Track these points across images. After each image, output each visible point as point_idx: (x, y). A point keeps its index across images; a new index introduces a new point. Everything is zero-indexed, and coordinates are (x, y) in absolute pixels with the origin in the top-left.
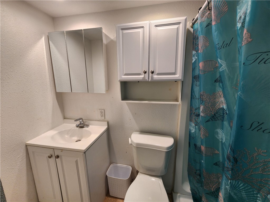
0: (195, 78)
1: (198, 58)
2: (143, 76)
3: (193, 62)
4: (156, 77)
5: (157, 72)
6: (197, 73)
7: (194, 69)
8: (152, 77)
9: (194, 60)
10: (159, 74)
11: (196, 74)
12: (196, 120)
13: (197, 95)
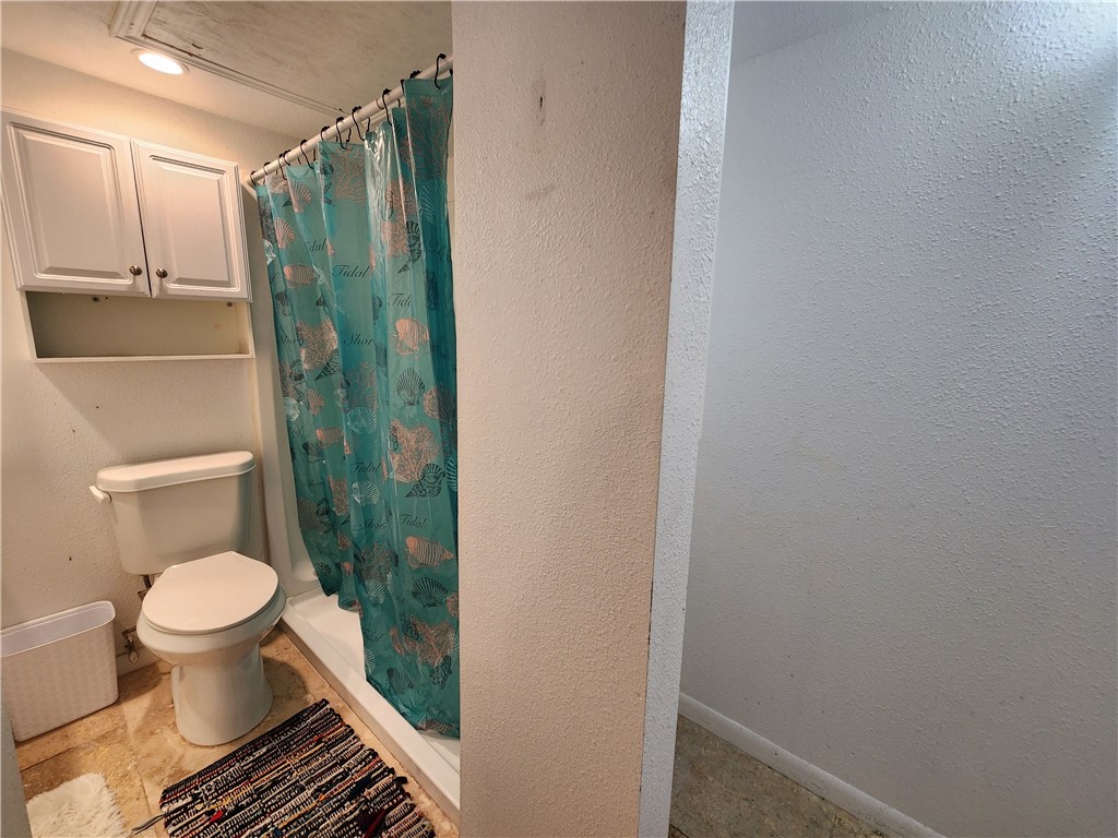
0: (279, 298)
1: (278, 255)
2: (128, 282)
3: (268, 263)
4: (173, 287)
5: (175, 273)
6: (280, 287)
7: (272, 279)
8: (161, 287)
9: (270, 260)
10: (180, 281)
11: (279, 291)
12: (297, 390)
13: (289, 332)
